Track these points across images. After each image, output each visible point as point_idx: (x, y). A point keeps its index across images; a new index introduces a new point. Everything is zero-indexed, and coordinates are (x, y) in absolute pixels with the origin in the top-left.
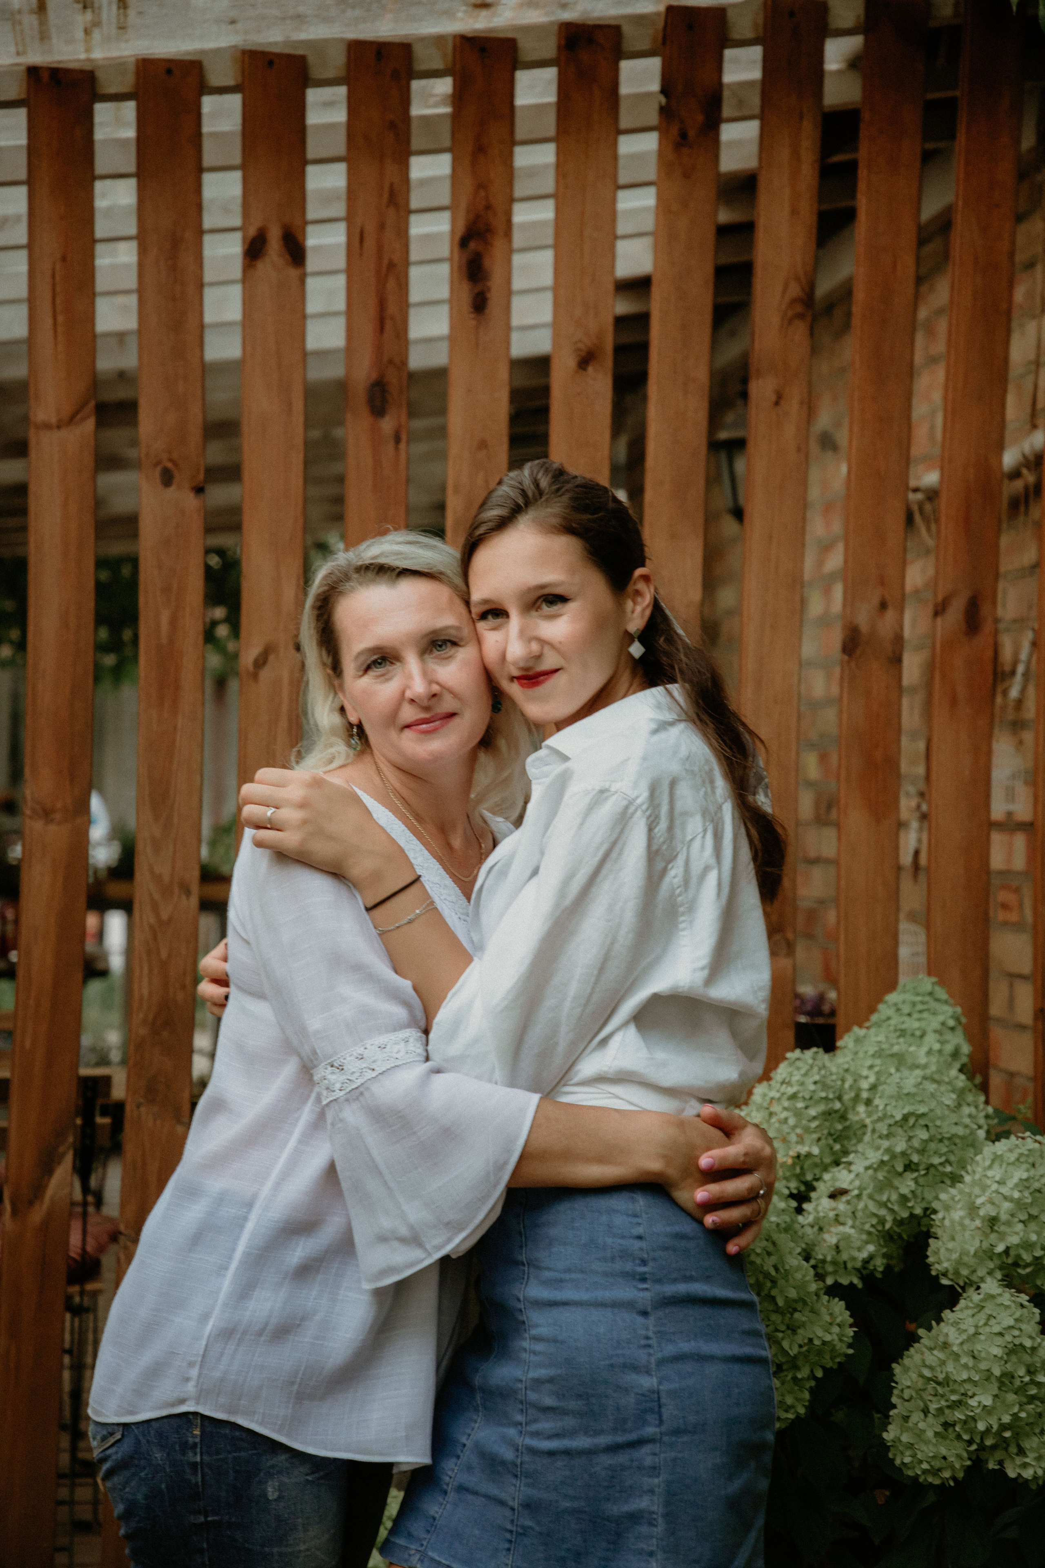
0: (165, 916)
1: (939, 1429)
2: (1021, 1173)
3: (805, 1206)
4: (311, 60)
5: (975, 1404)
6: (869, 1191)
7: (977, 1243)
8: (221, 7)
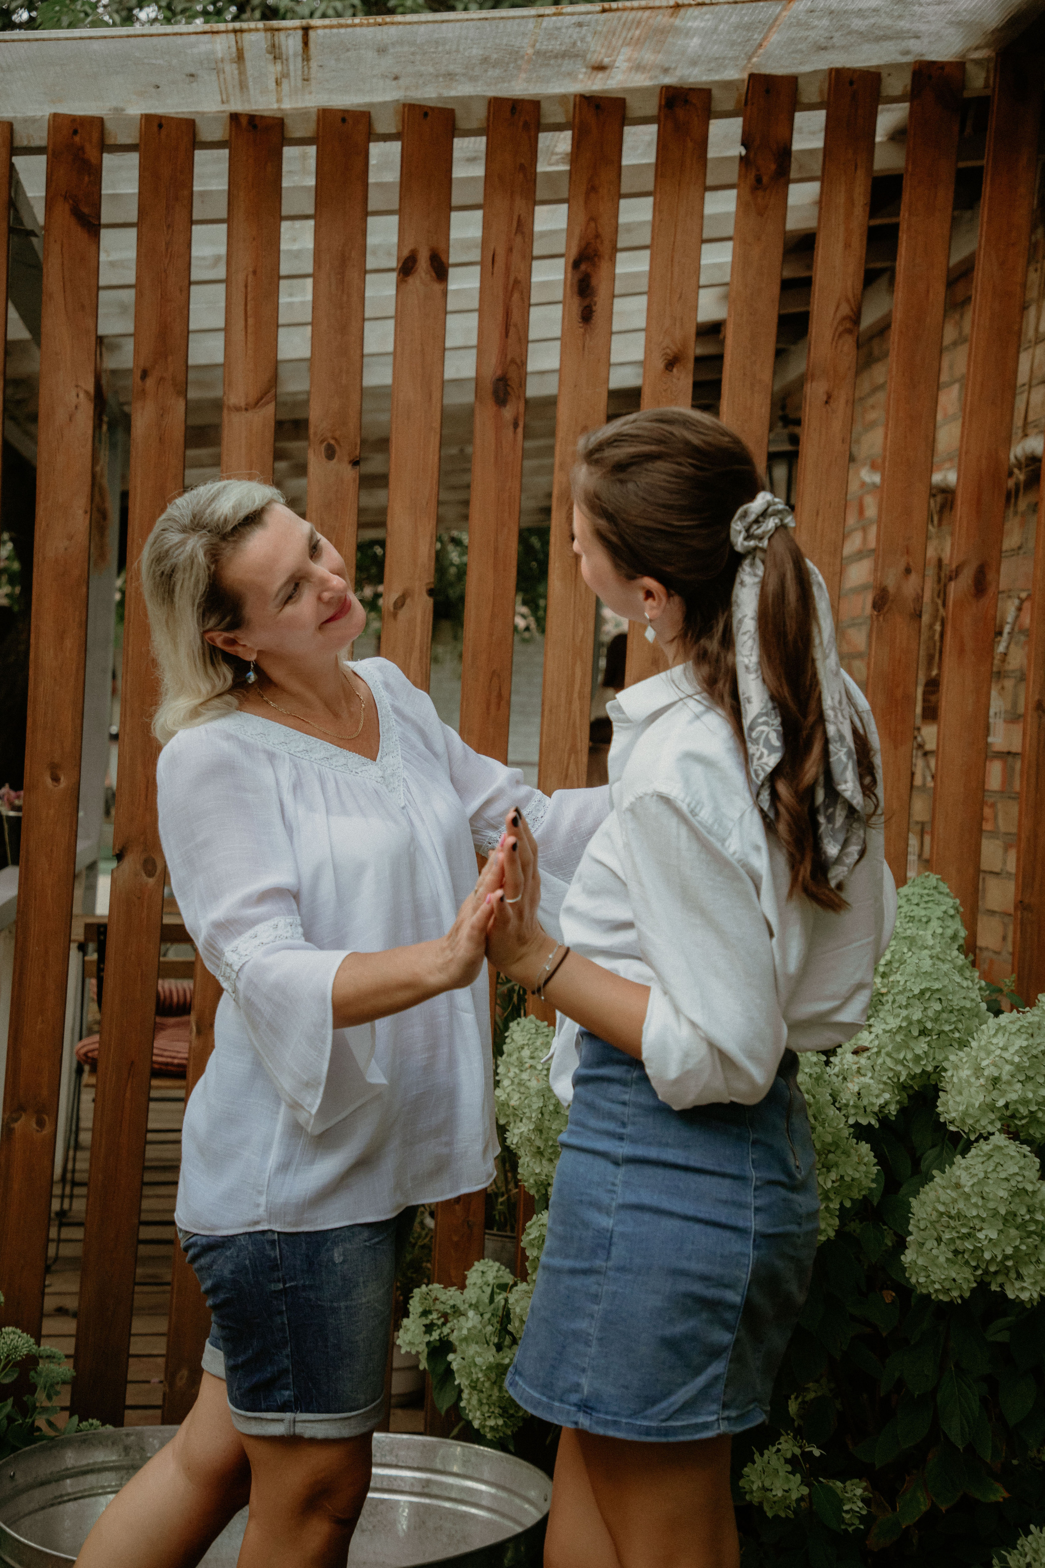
1: (950, 1255)
2: (1021, 1042)
3: (832, 1059)
4: (459, 113)
5: (983, 1237)
6: (887, 1049)
7: (981, 1098)
8: (387, 63)
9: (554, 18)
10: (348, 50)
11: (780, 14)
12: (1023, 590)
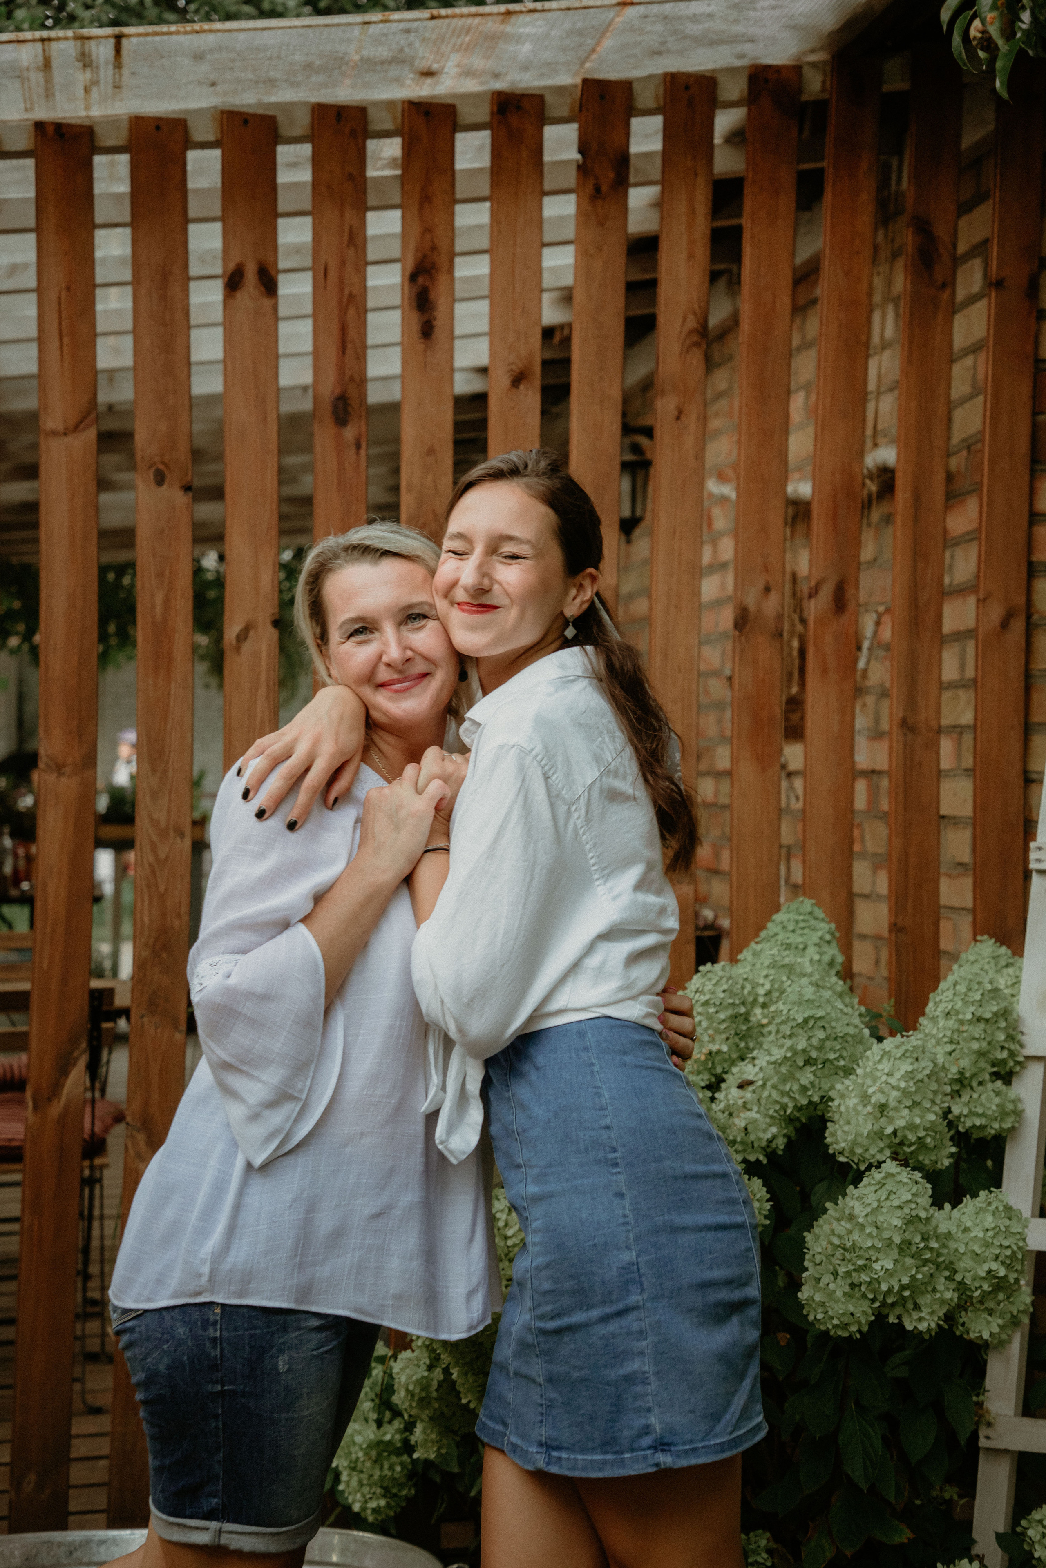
0: (162, 856)
1: (847, 1289)
2: (906, 1067)
3: (717, 1095)
4: (281, 120)
5: (878, 1268)
6: (772, 1082)
7: (869, 1126)
8: (203, 69)
9: (381, 25)
10: (162, 57)
11: (613, 20)
12: (882, 604)
